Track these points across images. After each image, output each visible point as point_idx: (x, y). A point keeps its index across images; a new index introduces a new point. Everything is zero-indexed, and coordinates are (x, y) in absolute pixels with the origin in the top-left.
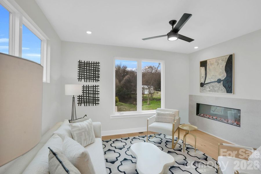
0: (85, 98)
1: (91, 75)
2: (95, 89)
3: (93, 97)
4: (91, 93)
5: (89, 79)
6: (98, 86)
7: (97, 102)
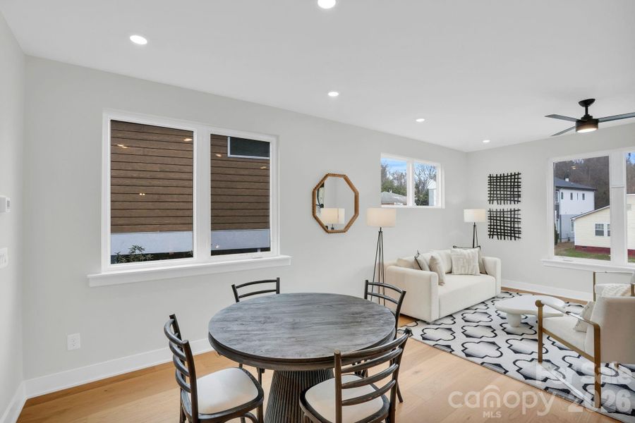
0: (499, 227)
1: (507, 194)
2: (514, 214)
3: (511, 227)
4: (507, 221)
5: (504, 200)
6: (518, 210)
7: (517, 235)
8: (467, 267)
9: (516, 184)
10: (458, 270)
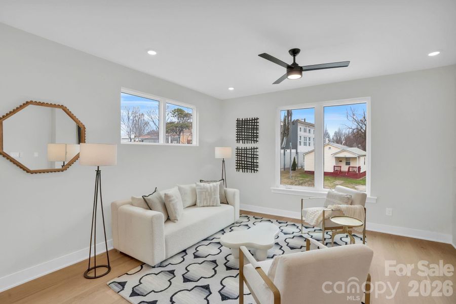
0: (243, 162)
1: (249, 135)
2: (254, 152)
3: (251, 162)
4: (249, 157)
5: (247, 140)
6: (257, 148)
7: (255, 169)
8: (209, 200)
9: (255, 127)
10: (200, 202)
